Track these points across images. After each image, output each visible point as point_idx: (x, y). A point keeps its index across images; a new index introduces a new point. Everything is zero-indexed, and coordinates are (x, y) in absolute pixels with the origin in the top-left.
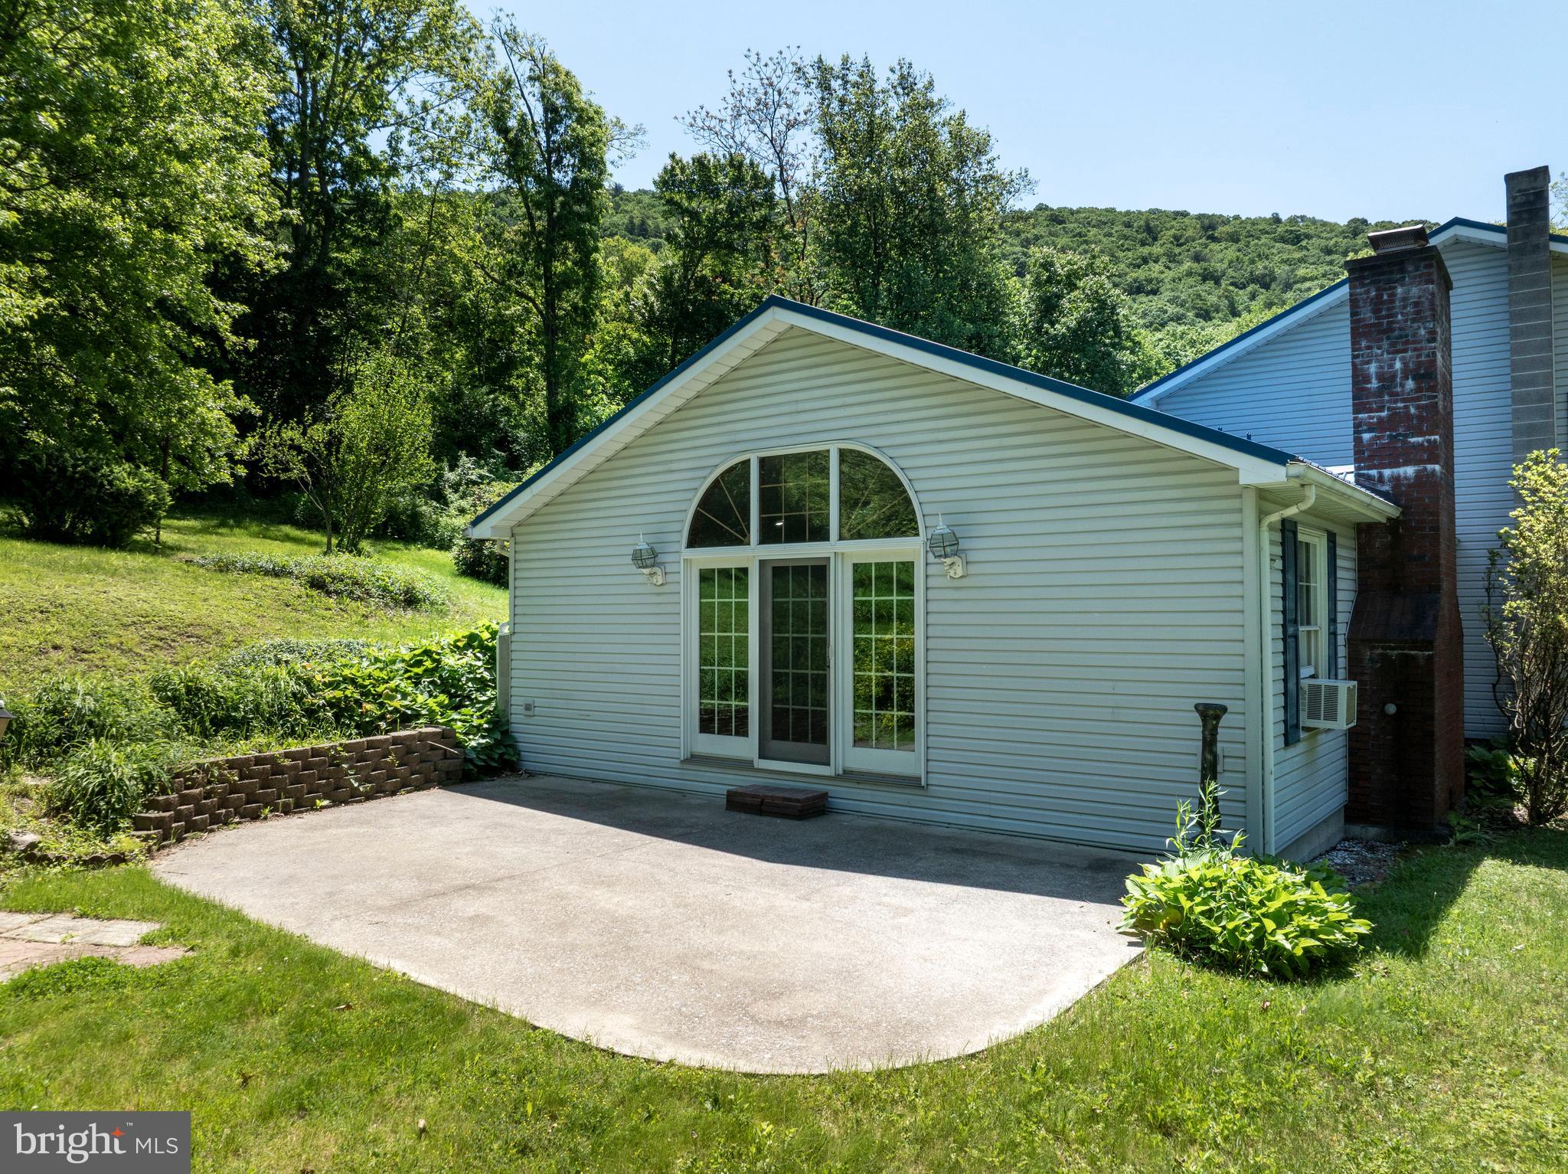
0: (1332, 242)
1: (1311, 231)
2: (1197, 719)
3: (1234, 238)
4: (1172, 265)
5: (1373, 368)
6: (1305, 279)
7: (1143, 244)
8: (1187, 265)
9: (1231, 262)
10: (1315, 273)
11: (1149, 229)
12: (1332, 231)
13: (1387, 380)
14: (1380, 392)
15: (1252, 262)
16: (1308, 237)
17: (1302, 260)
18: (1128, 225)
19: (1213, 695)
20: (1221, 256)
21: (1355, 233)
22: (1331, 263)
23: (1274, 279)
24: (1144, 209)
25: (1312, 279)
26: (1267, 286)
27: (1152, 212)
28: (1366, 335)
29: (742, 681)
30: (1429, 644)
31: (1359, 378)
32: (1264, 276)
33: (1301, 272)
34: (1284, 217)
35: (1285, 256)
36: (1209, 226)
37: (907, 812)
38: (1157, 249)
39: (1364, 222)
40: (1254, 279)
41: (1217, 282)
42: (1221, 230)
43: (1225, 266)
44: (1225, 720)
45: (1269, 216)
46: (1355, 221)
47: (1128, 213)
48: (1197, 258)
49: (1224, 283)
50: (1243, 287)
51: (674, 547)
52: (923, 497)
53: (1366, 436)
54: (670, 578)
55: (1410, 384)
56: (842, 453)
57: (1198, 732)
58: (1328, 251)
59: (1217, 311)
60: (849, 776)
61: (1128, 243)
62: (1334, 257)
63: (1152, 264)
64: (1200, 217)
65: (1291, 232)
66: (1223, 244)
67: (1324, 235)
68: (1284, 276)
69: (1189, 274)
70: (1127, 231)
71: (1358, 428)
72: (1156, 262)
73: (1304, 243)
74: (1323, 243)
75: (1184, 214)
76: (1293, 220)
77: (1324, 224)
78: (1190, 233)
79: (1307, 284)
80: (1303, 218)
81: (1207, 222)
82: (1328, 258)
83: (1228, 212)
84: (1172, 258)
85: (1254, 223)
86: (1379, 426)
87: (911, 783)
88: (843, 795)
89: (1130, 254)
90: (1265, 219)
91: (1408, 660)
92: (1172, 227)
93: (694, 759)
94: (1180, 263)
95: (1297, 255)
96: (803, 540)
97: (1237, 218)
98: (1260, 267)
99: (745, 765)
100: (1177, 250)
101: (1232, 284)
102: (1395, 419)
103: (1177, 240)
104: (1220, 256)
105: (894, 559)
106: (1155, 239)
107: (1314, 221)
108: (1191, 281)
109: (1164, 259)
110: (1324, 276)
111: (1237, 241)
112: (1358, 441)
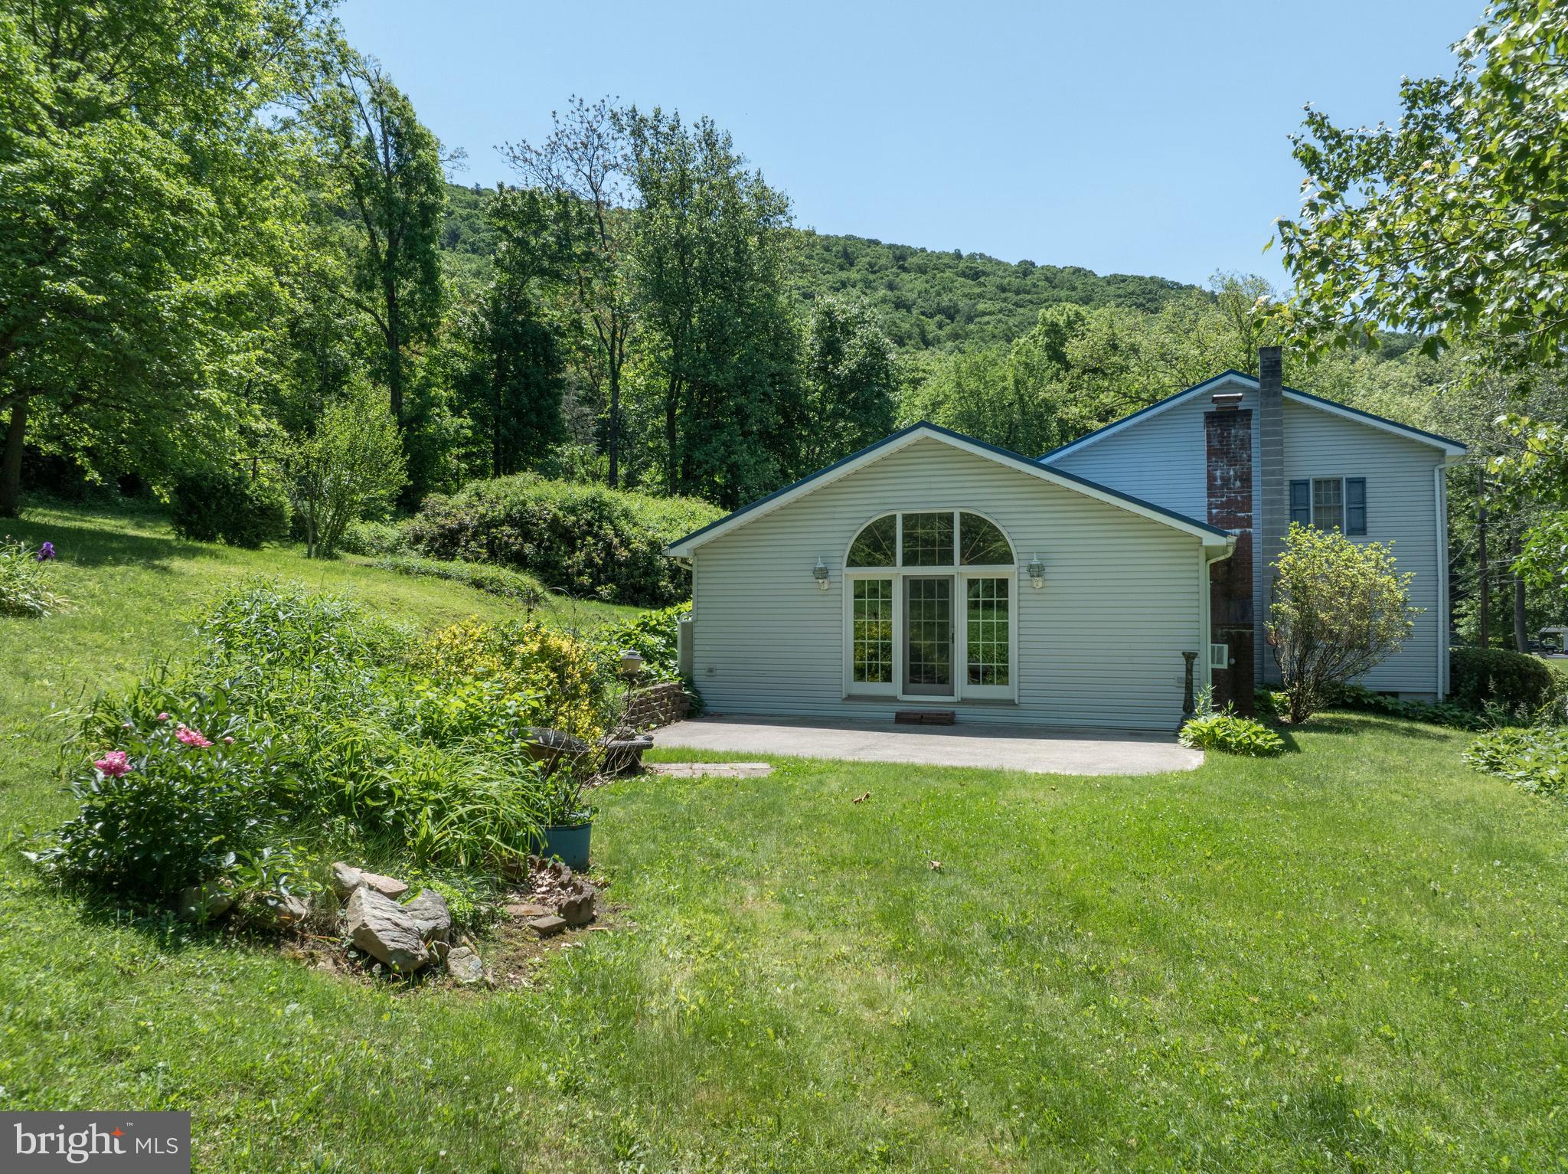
0: (1006, 281)
1: (988, 268)
2: (1183, 660)
3: (922, 270)
4: (868, 291)
5: (1218, 473)
6: (984, 314)
7: (842, 268)
8: (882, 292)
9: (920, 293)
10: (992, 308)
11: (846, 255)
12: (1005, 270)
13: (1226, 480)
14: (1222, 487)
15: (939, 294)
16: (984, 273)
17: (981, 296)
18: (827, 249)
19: (1189, 648)
20: (912, 285)
21: (1025, 274)
22: (1005, 300)
23: (958, 311)
24: (841, 235)
25: (991, 313)
26: (952, 318)
27: (849, 238)
28: (1215, 454)
29: (887, 649)
30: (1251, 626)
31: (1211, 478)
32: (949, 308)
33: (981, 307)
34: (965, 253)
35: (967, 291)
36: (901, 256)
37: (1006, 719)
38: (853, 275)
39: (1033, 264)
40: (940, 310)
41: (909, 310)
42: (911, 261)
43: (915, 296)
44: (1196, 661)
45: (952, 251)
46: (1025, 262)
47: (827, 237)
48: (891, 287)
49: (915, 312)
50: (931, 316)
51: (838, 566)
52: (1017, 543)
53: (1214, 511)
54: (833, 586)
55: (1238, 484)
56: (962, 515)
57: (1184, 668)
58: (1004, 290)
59: (910, 337)
60: (964, 701)
61: (828, 267)
62: (1009, 295)
63: (850, 288)
64: (891, 247)
65: (971, 268)
66: (913, 275)
67: (1000, 273)
68: (966, 309)
69: (884, 301)
70: (826, 255)
71: (1210, 506)
72: (854, 286)
73: (982, 279)
74: (998, 281)
75: (876, 243)
76: (972, 257)
77: (999, 263)
78: (883, 261)
79: (987, 318)
80: (982, 256)
81: (898, 252)
82: (1003, 295)
83: (915, 244)
84: (868, 285)
85: (939, 256)
86: (1221, 506)
87: (1010, 703)
88: (963, 713)
89: (830, 277)
90: (948, 254)
91: (1241, 635)
92: (867, 255)
93: (850, 698)
94: (875, 289)
95: (977, 290)
96: (934, 564)
97: (923, 250)
98: (945, 300)
99: (893, 699)
100: (871, 277)
101: (923, 313)
102: (1230, 503)
103: (872, 268)
104: (910, 286)
105: (995, 577)
106: (852, 264)
107: (990, 260)
108: (887, 307)
109: (860, 285)
110: (1000, 311)
111: (924, 272)
112: (1210, 513)
